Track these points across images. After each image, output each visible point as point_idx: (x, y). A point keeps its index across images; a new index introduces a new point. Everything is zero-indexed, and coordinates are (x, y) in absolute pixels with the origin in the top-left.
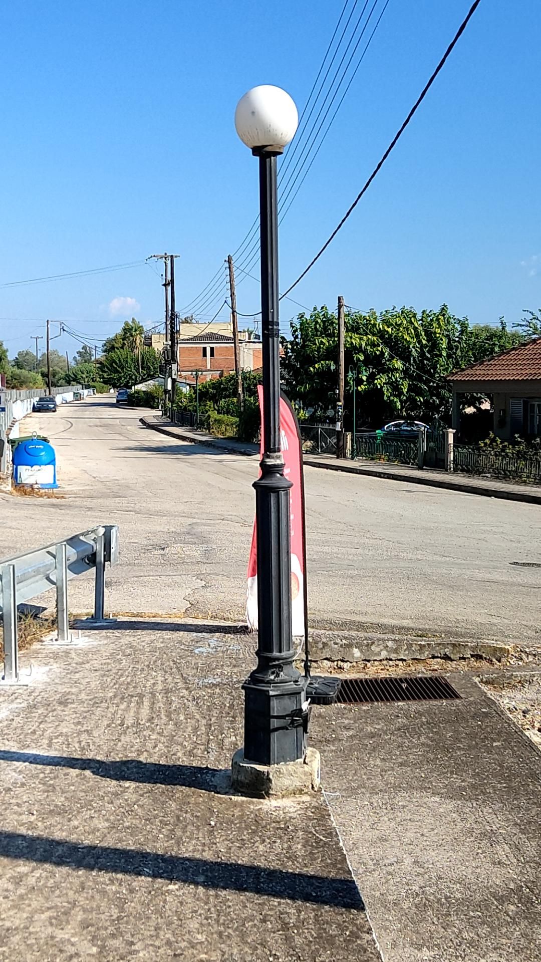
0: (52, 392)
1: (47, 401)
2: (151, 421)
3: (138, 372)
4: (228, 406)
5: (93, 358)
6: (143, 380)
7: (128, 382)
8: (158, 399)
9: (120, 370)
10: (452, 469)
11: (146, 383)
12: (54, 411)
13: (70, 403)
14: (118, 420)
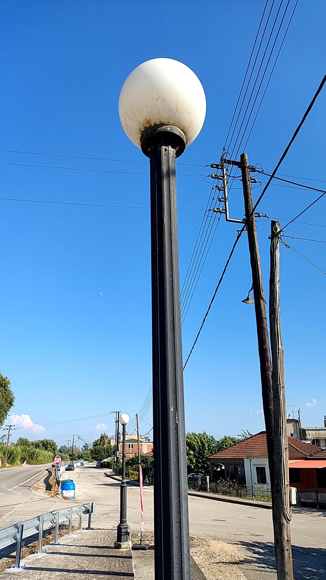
0: (73, 463)
1: (71, 466)
2: (108, 474)
3: (105, 455)
4: (136, 467)
5: (89, 448)
6: (107, 457)
7: (101, 458)
8: (112, 465)
9: (99, 454)
10: (209, 491)
11: (107, 459)
12: (73, 470)
13: (79, 467)
14: (96, 474)
